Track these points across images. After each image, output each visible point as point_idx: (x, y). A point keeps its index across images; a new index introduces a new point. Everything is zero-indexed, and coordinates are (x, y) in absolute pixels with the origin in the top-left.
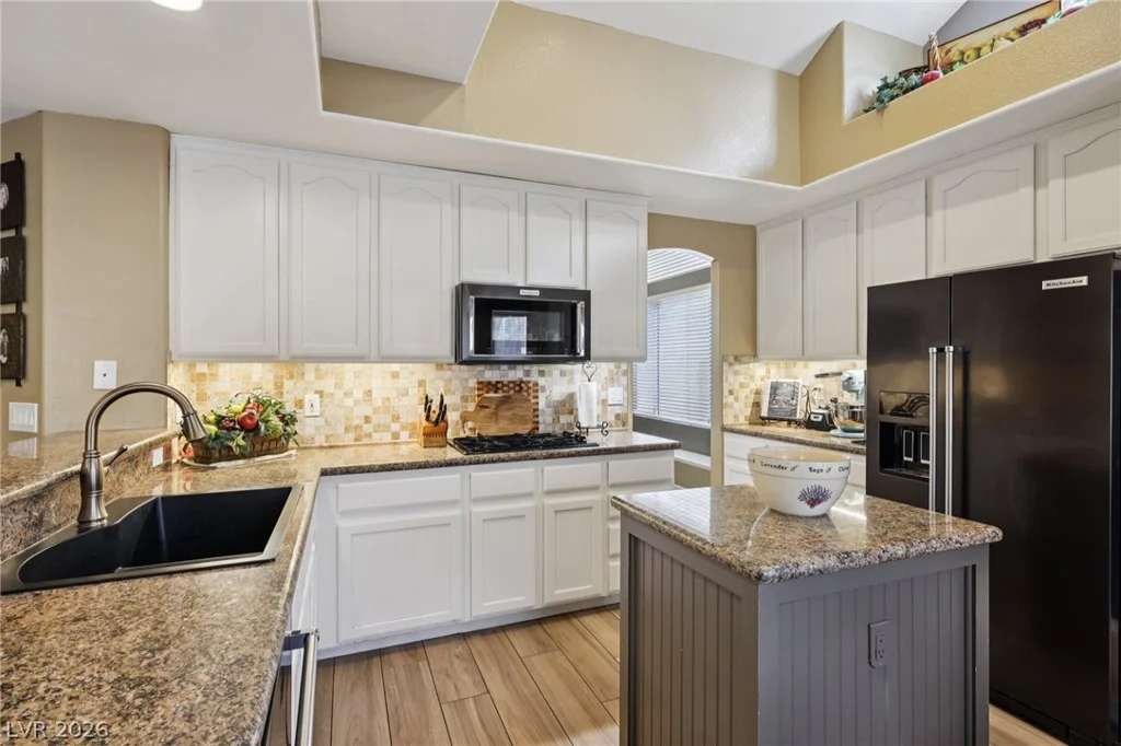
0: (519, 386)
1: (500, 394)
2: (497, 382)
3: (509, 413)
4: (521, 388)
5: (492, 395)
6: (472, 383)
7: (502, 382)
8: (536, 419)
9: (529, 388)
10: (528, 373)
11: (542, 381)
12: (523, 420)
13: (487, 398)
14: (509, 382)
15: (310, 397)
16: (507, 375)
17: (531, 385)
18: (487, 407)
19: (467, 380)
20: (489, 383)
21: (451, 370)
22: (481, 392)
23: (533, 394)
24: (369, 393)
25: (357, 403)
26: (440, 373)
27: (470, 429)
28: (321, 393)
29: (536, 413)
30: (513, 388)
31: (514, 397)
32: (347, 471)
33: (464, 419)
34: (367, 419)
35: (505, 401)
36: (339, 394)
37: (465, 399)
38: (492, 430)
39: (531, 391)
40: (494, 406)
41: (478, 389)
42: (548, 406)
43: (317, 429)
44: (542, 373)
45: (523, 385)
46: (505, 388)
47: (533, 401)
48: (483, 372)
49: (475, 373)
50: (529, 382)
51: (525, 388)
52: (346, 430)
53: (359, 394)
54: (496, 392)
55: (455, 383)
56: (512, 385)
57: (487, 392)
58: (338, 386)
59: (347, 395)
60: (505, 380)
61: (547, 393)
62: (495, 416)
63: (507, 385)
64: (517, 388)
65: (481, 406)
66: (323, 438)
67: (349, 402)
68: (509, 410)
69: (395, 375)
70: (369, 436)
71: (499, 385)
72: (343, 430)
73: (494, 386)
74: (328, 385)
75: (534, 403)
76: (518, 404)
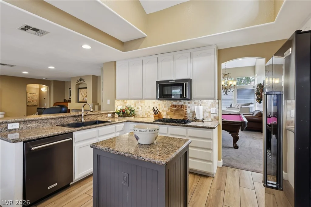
0: (181, 106)
1: (176, 108)
2: (176, 105)
4: (182, 107)
5: (174, 108)
7: (177, 105)
8: (186, 116)
9: (184, 107)
10: (185, 103)
11: (188, 105)
12: (182, 115)
13: (173, 109)
14: (179, 105)
15: (140, 107)
16: (179, 103)
17: (184, 106)
19: (169, 104)
20: (174, 105)
21: (166, 102)
22: (171, 107)
23: (185, 109)
24: (149, 106)
25: (147, 108)
28: (141, 106)
29: (186, 114)
31: (179, 109)
32: (130, 121)
33: (167, 114)
34: (149, 112)
35: (177, 110)
36: (144, 107)
37: (168, 109)
38: (174, 117)
39: (184, 108)
40: (174, 111)
42: (191, 112)
43: (141, 113)
44: (189, 103)
45: (182, 106)
46: (178, 107)
47: (185, 110)
48: (173, 102)
49: (171, 102)
50: (184, 105)
51: (183, 107)
52: (146, 114)
53: (148, 107)
54: (175, 108)
55: (166, 105)
56: (179, 106)
57: (173, 107)
58: (144, 105)
59: (146, 107)
61: (190, 108)
62: (174, 114)
63: (178, 106)
64: (181, 107)
65: (171, 111)
66: (142, 115)
67: (146, 108)
68: (178, 112)
69: (154, 103)
70: (149, 116)
71: (176, 106)
72: (145, 114)
73: (175, 106)
74: (142, 104)
75: (185, 111)
76: (180, 111)
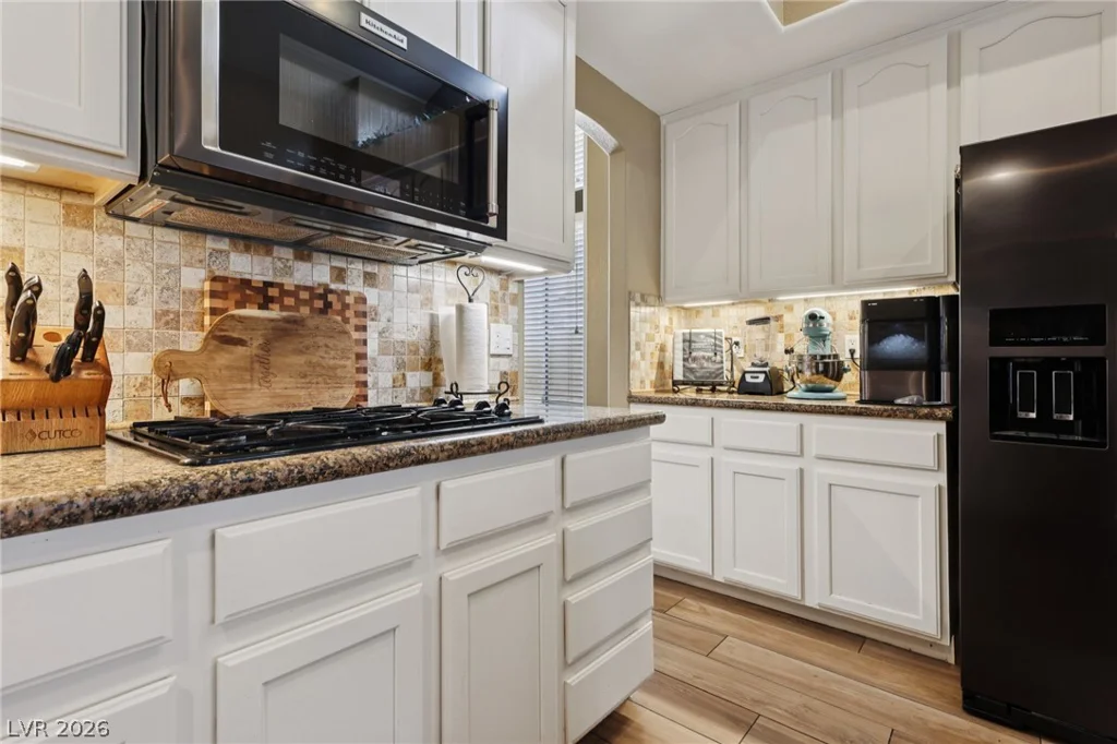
0: (323, 299)
1: (274, 313)
2: (268, 284)
3: (298, 360)
4: (328, 305)
5: (252, 312)
6: (194, 278)
7: (280, 286)
8: (362, 377)
9: (346, 306)
10: (340, 275)
11: (372, 296)
12: (334, 378)
13: (241, 319)
14: (298, 287)
16: (288, 271)
17: (349, 300)
18: (240, 342)
19: (175, 270)
20: (246, 283)
21: (122, 233)
22: (219, 304)
23: (354, 321)
26: (81, 234)
27: (186, 400)
29: (362, 363)
30: (305, 302)
31: (311, 323)
33: (168, 371)
35: (285, 331)
37: (169, 320)
38: (253, 401)
39: (349, 314)
40: (258, 341)
41: (213, 294)
42: (383, 351)
44: (370, 278)
45: (331, 297)
46: (289, 301)
47: (356, 335)
48: (227, 254)
49: (198, 253)
50: (345, 292)
51: (337, 306)
54: (263, 307)
55: (138, 268)
56: (304, 295)
57: (240, 304)
60: (289, 283)
61: (382, 324)
62: (262, 365)
63: (294, 294)
64: (319, 304)
65: (221, 339)
68: (300, 352)
71: (273, 292)
73: (264, 294)
75: (357, 341)
76: (321, 341)
